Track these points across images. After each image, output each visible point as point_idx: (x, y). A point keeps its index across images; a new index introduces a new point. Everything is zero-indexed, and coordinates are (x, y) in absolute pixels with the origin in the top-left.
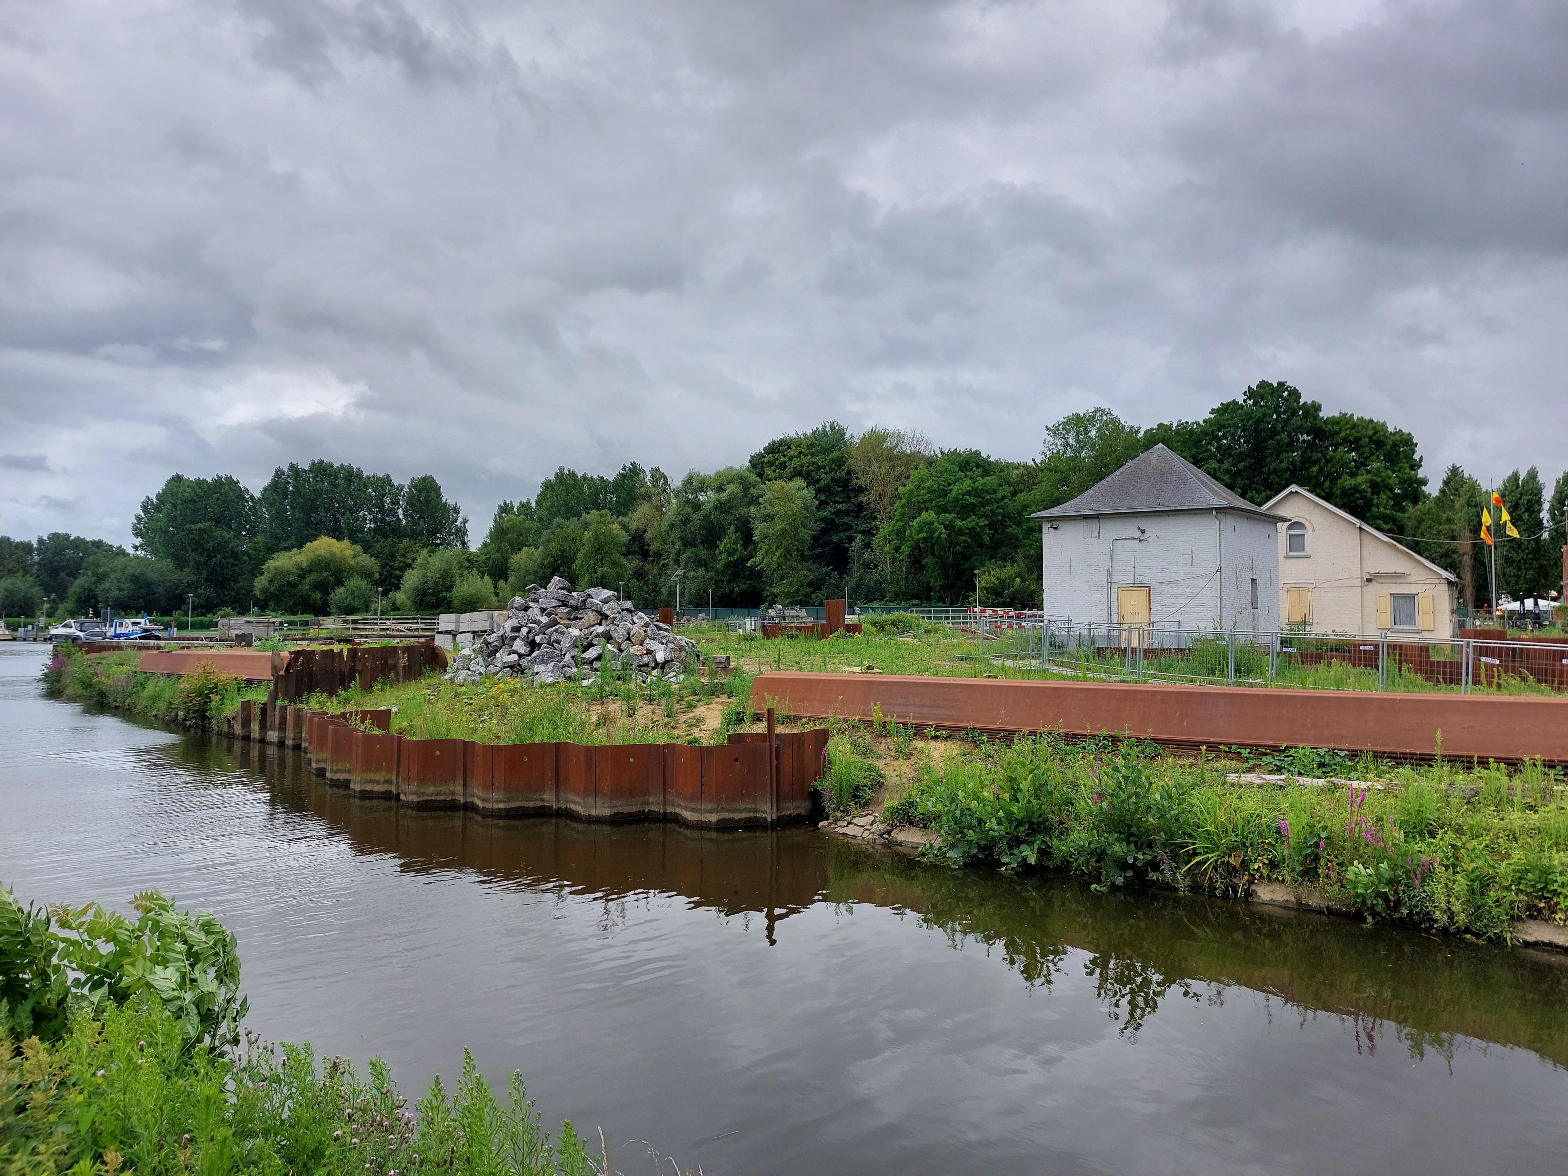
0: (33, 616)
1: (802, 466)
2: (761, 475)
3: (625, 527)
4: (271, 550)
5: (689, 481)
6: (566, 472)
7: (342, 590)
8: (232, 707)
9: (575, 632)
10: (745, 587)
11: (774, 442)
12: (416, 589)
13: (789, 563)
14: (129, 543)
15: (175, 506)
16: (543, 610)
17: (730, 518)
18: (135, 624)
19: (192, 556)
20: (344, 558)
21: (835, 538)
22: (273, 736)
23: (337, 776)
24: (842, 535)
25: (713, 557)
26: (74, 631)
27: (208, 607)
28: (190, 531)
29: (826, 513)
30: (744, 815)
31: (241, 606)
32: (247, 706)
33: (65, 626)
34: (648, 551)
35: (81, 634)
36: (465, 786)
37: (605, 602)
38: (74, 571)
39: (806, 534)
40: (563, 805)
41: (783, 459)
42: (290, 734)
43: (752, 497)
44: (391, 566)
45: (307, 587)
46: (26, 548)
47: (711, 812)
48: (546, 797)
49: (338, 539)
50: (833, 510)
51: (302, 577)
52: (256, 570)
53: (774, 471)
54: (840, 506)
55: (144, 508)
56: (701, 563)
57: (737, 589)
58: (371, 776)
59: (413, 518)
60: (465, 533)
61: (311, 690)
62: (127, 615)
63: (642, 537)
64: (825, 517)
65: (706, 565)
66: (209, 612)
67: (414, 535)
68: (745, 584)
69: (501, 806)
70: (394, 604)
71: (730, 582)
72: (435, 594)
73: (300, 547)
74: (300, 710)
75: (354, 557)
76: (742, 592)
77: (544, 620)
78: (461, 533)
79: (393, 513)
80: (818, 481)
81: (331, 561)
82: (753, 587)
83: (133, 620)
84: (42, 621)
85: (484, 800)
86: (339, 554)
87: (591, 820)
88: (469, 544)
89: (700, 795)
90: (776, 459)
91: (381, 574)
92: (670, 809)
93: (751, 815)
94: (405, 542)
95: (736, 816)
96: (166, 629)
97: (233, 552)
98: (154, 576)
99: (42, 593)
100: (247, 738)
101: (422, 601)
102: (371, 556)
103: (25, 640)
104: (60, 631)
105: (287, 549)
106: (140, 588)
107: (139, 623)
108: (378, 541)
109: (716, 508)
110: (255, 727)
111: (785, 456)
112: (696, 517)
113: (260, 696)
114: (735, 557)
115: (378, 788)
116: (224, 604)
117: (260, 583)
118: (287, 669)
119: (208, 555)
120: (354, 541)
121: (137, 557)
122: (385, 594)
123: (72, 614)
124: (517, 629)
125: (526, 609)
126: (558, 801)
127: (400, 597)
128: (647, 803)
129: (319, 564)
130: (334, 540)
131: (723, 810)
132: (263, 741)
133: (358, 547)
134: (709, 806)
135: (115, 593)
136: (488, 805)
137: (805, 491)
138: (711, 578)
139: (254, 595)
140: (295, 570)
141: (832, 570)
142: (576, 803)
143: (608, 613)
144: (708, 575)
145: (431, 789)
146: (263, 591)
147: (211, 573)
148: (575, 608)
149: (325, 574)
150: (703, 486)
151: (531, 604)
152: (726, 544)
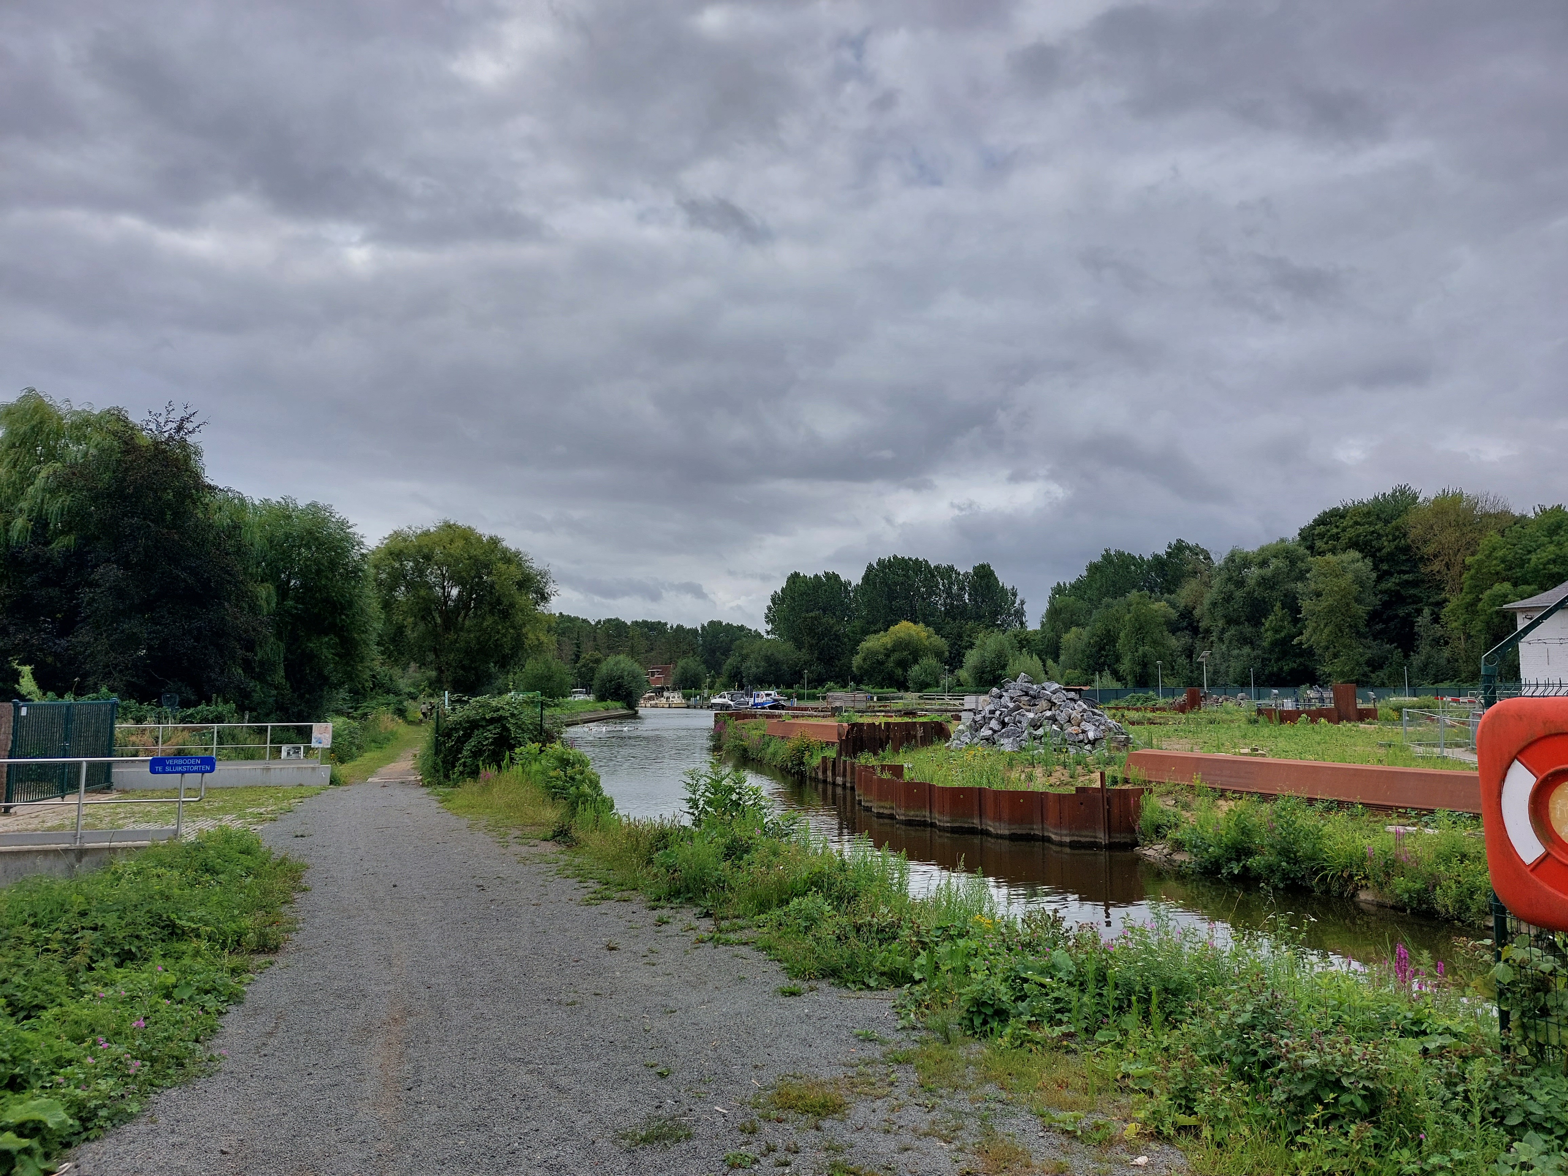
0: (700, 689)
1: (1359, 536)
2: (1311, 548)
3: (1173, 605)
4: (865, 632)
5: (1231, 559)
6: (1113, 553)
7: (916, 667)
8: (816, 761)
9: (1031, 715)
10: (1295, 665)
11: (1325, 513)
12: (975, 667)
13: (1341, 641)
14: (762, 627)
15: (793, 598)
16: (1012, 698)
17: (1275, 594)
18: (767, 695)
19: (807, 639)
20: (920, 640)
21: (1401, 612)
22: (839, 780)
23: (867, 804)
24: (1410, 609)
25: (1259, 636)
26: (727, 701)
27: (819, 682)
28: (805, 618)
29: (1389, 584)
30: (1088, 839)
31: (843, 680)
32: (824, 759)
33: (720, 697)
34: (1198, 627)
35: (732, 703)
36: (931, 812)
37: (1054, 693)
38: (726, 652)
39: (1361, 610)
40: (984, 827)
41: (1335, 530)
42: (848, 779)
43: (1301, 571)
44: (959, 645)
45: (892, 665)
46: (694, 632)
47: (1066, 836)
48: (975, 821)
49: (915, 623)
50: (1397, 581)
51: (888, 656)
52: (854, 652)
53: (1327, 543)
54: (1406, 577)
55: (773, 600)
56: (1245, 641)
57: (1286, 668)
58: (882, 804)
59: (976, 602)
60: (1023, 614)
61: (862, 750)
62: (762, 688)
63: (1191, 613)
64: (1388, 589)
65: (1252, 643)
66: (820, 685)
67: (979, 617)
68: (1295, 662)
69: (948, 825)
70: (959, 680)
71: (1278, 660)
72: (992, 672)
73: (886, 630)
74: (854, 763)
75: (928, 637)
76: (1292, 670)
77: (1011, 705)
78: (1020, 614)
79: (960, 597)
80: (1380, 550)
81: (909, 642)
82: (1304, 665)
83: (766, 692)
84: (706, 693)
85: (939, 821)
86: (916, 638)
87: (998, 837)
88: (1027, 624)
89: (1059, 825)
90: (1328, 531)
91: (950, 653)
92: (1046, 834)
93: (1092, 840)
94: (971, 624)
95: (1083, 839)
96: (789, 699)
97: (836, 635)
98: (780, 657)
99: (705, 671)
100: (825, 781)
101: (981, 678)
102: (942, 637)
103: (695, 707)
104: (717, 700)
105: (876, 632)
106: (771, 666)
107: (770, 695)
108: (948, 623)
109: (1259, 584)
110: (829, 773)
111: (1337, 527)
112: (1239, 594)
113: (832, 753)
114: (1283, 634)
115: (886, 812)
116: (830, 679)
117: (857, 661)
118: (847, 736)
119: (819, 637)
120: (927, 624)
121: (768, 640)
122: (951, 672)
123: (726, 687)
124: (992, 712)
125: (1001, 697)
126: (981, 825)
127: (963, 674)
128: (1033, 829)
129: (900, 645)
130: (911, 624)
131: (1073, 835)
132: (834, 784)
133: (931, 629)
134: (1065, 832)
135: (754, 669)
136: (942, 824)
137: (1360, 564)
138: (1258, 657)
139: (852, 671)
140: (882, 650)
141: (1396, 648)
142: (990, 826)
143: (1056, 701)
144: (1255, 653)
145: (912, 813)
146: (860, 668)
147: (820, 653)
148: (1034, 697)
149: (905, 653)
150: (1246, 562)
151: (1004, 694)
152: (1271, 621)
